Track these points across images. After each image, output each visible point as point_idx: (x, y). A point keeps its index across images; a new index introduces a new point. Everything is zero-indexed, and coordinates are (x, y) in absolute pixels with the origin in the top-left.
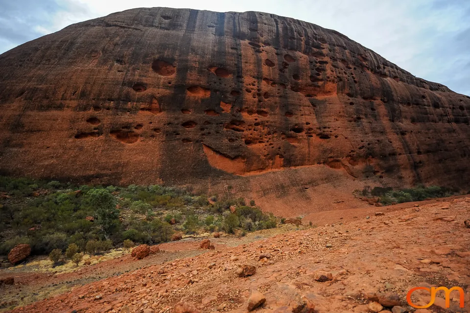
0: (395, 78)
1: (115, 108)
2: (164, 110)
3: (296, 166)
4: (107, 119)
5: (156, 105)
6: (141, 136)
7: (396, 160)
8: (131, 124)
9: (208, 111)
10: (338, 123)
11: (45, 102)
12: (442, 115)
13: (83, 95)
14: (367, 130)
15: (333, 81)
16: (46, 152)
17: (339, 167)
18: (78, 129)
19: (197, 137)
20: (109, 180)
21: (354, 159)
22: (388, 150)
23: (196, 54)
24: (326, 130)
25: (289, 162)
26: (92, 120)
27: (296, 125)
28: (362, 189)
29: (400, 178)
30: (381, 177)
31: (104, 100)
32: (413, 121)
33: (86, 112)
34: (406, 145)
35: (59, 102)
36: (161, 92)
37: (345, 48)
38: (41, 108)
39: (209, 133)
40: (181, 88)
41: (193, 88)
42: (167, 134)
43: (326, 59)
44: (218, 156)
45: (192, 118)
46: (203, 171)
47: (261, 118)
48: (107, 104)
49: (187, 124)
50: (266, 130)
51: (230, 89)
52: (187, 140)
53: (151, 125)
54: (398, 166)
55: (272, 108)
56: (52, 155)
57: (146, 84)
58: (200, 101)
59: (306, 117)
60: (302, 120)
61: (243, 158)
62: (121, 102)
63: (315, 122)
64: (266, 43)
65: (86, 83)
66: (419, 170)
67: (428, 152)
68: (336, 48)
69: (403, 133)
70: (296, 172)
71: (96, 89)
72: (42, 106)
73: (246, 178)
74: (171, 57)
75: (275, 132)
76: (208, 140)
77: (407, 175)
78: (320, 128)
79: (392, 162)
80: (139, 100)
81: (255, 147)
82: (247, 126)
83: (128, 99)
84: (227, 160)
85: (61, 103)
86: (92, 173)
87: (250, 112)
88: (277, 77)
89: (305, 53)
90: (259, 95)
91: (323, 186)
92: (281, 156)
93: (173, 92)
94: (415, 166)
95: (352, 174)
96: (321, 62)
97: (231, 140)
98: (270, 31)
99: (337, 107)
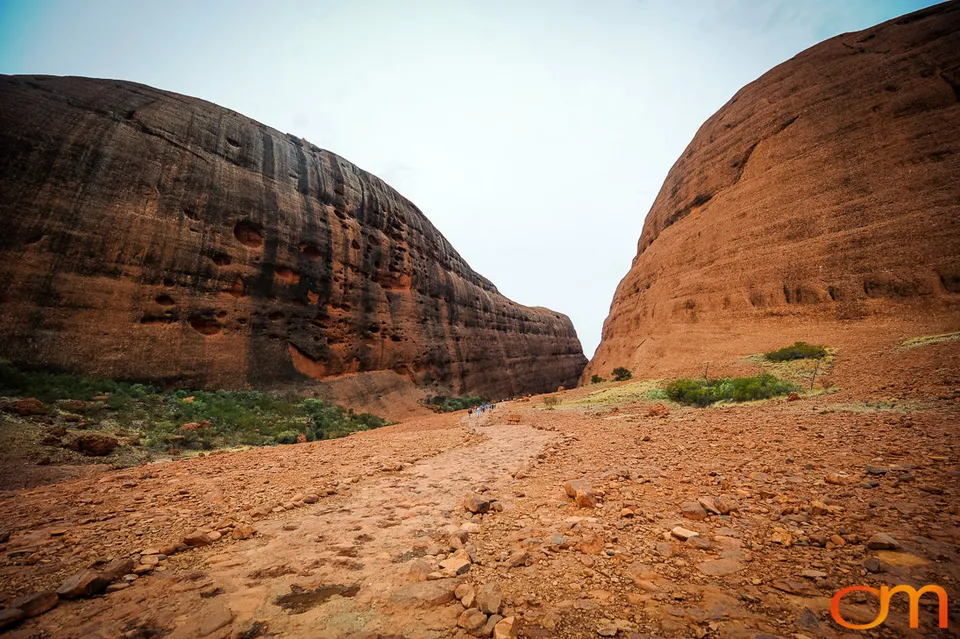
0: (458, 272)
1: (193, 285)
2: (249, 294)
3: (368, 371)
4: (184, 300)
5: (240, 286)
6: (225, 327)
7: (449, 368)
8: (213, 310)
9: (294, 301)
10: (409, 324)
11: (89, 262)
12: (488, 321)
13: (150, 260)
14: (431, 334)
15: (409, 275)
16: (105, 340)
17: (405, 374)
18: (145, 311)
19: (284, 333)
20: (193, 383)
21: (418, 366)
22: (445, 357)
23: (287, 224)
24: (399, 331)
25: (364, 366)
26: (163, 299)
27: (374, 323)
28: (425, 397)
29: (451, 386)
30: (437, 385)
31: (179, 272)
32: (467, 325)
33: (154, 287)
34: (458, 352)
35: (113, 265)
36: (248, 270)
37: (421, 233)
38: (81, 270)
39: (296, 329)
40: (269, 267)
41: (282, 269)
42: (254, 327)
43: (405, 245)
44: (301, 357)
45: (280, 308)
46: (289, 375)
47: (346, 314)
48: (183, 279)
49: (275, 315)
50: (347, 329)
51: (319, 276)
52: (274, 336)
53: (236, 314)
54: (451, 374)
55: (355, 302)
56: (116, 346)
57: (231, 257)
58: (288, 287)
59: (382, 317)
60: (380, 318)
61: (325, 360)
62: (201, 278)
63: (390, 321)
64: (351, 215)
65: (153, 243)
66: (466, 378)
67: (474, 360)
68: (414, 231)
69: (458, 339)
70: (369, 377)
71: (168, 254)
72: (84, 267)
73: (326, 384)
74: (257, 222)
75: (355, 331)
76: (294, 338)
77: (456, 383)
78: (393, 330)
79: (446, 370)
80: (222, 278)
81: (336, 347)
82: (331, 323)
83: (208, 274)
84: (310, 362)
85: (116, 268)
86: (174, 373)
87: (335, 306)
88: (361, 263)
89: (386, 233)
90: (345, 285)
91: (393, 394)
92: (358, 360)
93: (260, 272)
94: (464, 374)
95: (414, 381)
96: (400, 249)
97: (316, 339)
98: (356, 198)
99: (409, 305)
